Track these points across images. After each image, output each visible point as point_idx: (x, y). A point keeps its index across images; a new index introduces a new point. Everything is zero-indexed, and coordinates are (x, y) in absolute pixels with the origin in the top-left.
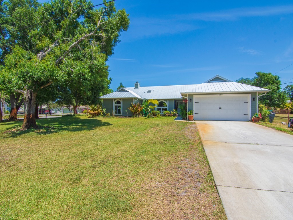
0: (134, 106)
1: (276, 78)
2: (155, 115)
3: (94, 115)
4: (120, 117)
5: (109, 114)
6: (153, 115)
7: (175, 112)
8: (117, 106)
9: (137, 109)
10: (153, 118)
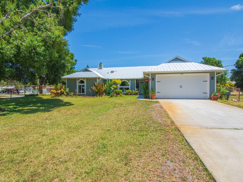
0: (98, 85)
1: (219, 62)
2: (118, 94)
3: (57, 94)
4: (83, 97)
5: (72, 93)
6: (117, 93)
7: (137, 91)
8: (81, 85)
9: (100, 88)
10: (116, 97)
